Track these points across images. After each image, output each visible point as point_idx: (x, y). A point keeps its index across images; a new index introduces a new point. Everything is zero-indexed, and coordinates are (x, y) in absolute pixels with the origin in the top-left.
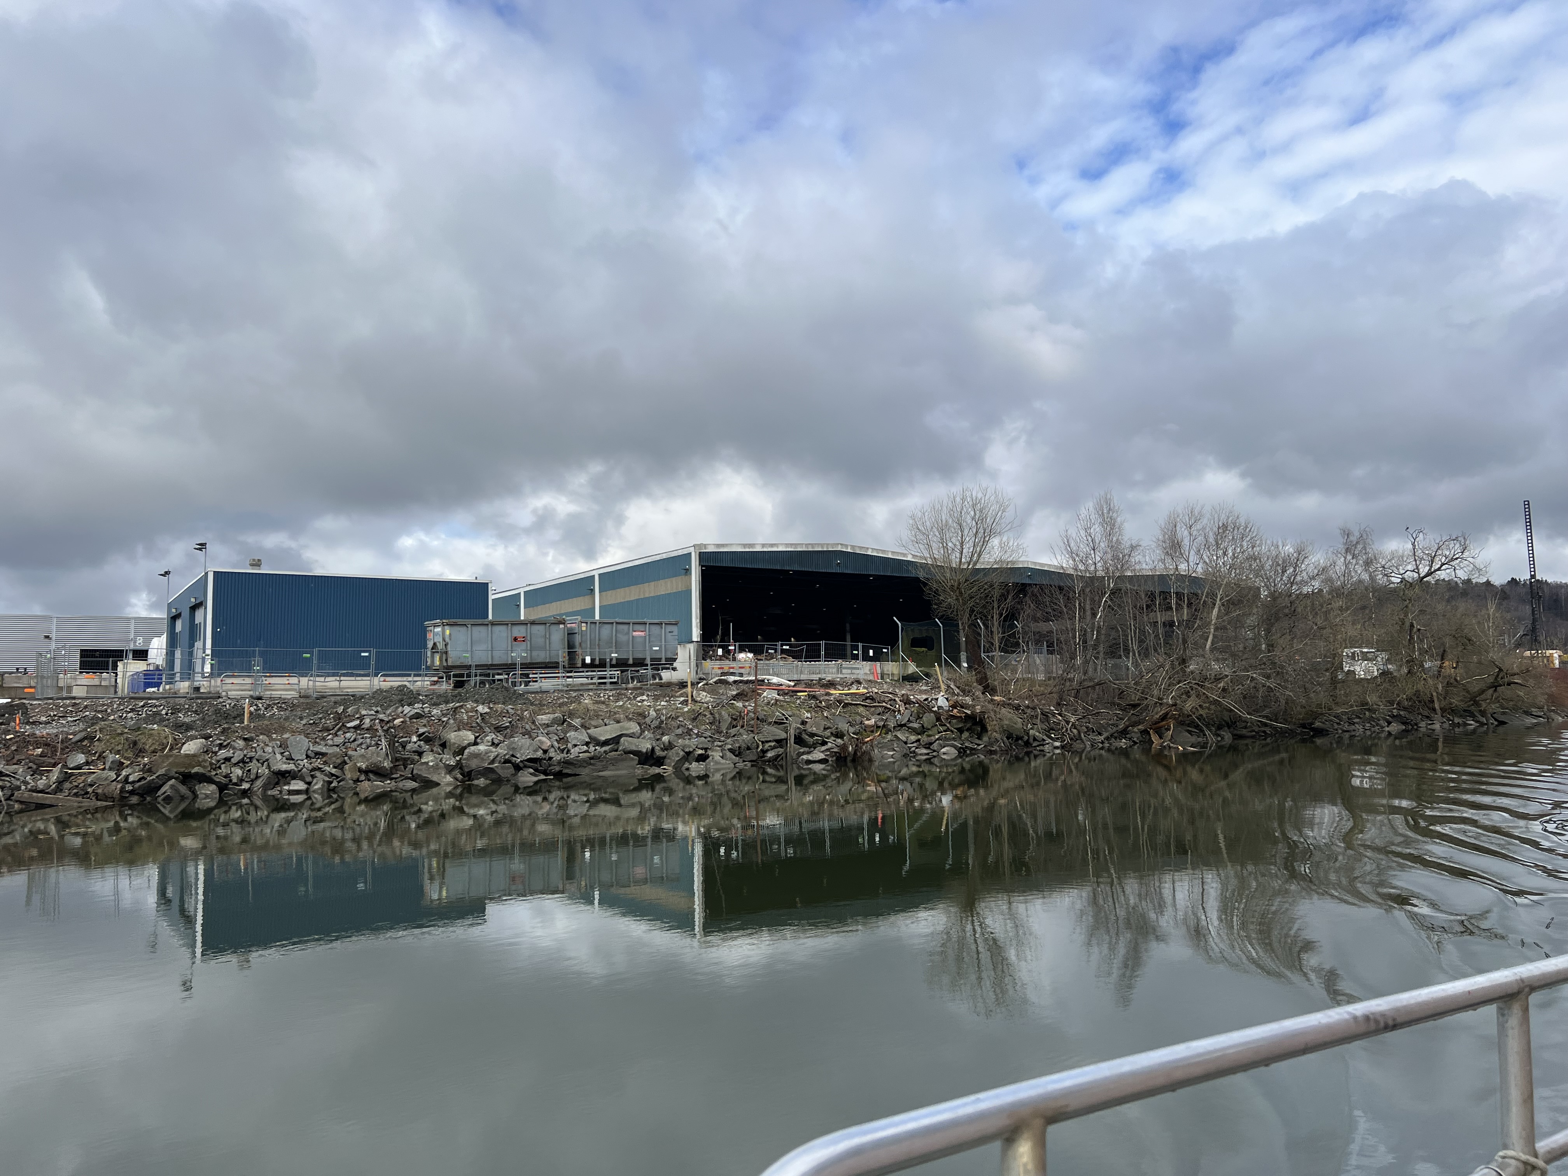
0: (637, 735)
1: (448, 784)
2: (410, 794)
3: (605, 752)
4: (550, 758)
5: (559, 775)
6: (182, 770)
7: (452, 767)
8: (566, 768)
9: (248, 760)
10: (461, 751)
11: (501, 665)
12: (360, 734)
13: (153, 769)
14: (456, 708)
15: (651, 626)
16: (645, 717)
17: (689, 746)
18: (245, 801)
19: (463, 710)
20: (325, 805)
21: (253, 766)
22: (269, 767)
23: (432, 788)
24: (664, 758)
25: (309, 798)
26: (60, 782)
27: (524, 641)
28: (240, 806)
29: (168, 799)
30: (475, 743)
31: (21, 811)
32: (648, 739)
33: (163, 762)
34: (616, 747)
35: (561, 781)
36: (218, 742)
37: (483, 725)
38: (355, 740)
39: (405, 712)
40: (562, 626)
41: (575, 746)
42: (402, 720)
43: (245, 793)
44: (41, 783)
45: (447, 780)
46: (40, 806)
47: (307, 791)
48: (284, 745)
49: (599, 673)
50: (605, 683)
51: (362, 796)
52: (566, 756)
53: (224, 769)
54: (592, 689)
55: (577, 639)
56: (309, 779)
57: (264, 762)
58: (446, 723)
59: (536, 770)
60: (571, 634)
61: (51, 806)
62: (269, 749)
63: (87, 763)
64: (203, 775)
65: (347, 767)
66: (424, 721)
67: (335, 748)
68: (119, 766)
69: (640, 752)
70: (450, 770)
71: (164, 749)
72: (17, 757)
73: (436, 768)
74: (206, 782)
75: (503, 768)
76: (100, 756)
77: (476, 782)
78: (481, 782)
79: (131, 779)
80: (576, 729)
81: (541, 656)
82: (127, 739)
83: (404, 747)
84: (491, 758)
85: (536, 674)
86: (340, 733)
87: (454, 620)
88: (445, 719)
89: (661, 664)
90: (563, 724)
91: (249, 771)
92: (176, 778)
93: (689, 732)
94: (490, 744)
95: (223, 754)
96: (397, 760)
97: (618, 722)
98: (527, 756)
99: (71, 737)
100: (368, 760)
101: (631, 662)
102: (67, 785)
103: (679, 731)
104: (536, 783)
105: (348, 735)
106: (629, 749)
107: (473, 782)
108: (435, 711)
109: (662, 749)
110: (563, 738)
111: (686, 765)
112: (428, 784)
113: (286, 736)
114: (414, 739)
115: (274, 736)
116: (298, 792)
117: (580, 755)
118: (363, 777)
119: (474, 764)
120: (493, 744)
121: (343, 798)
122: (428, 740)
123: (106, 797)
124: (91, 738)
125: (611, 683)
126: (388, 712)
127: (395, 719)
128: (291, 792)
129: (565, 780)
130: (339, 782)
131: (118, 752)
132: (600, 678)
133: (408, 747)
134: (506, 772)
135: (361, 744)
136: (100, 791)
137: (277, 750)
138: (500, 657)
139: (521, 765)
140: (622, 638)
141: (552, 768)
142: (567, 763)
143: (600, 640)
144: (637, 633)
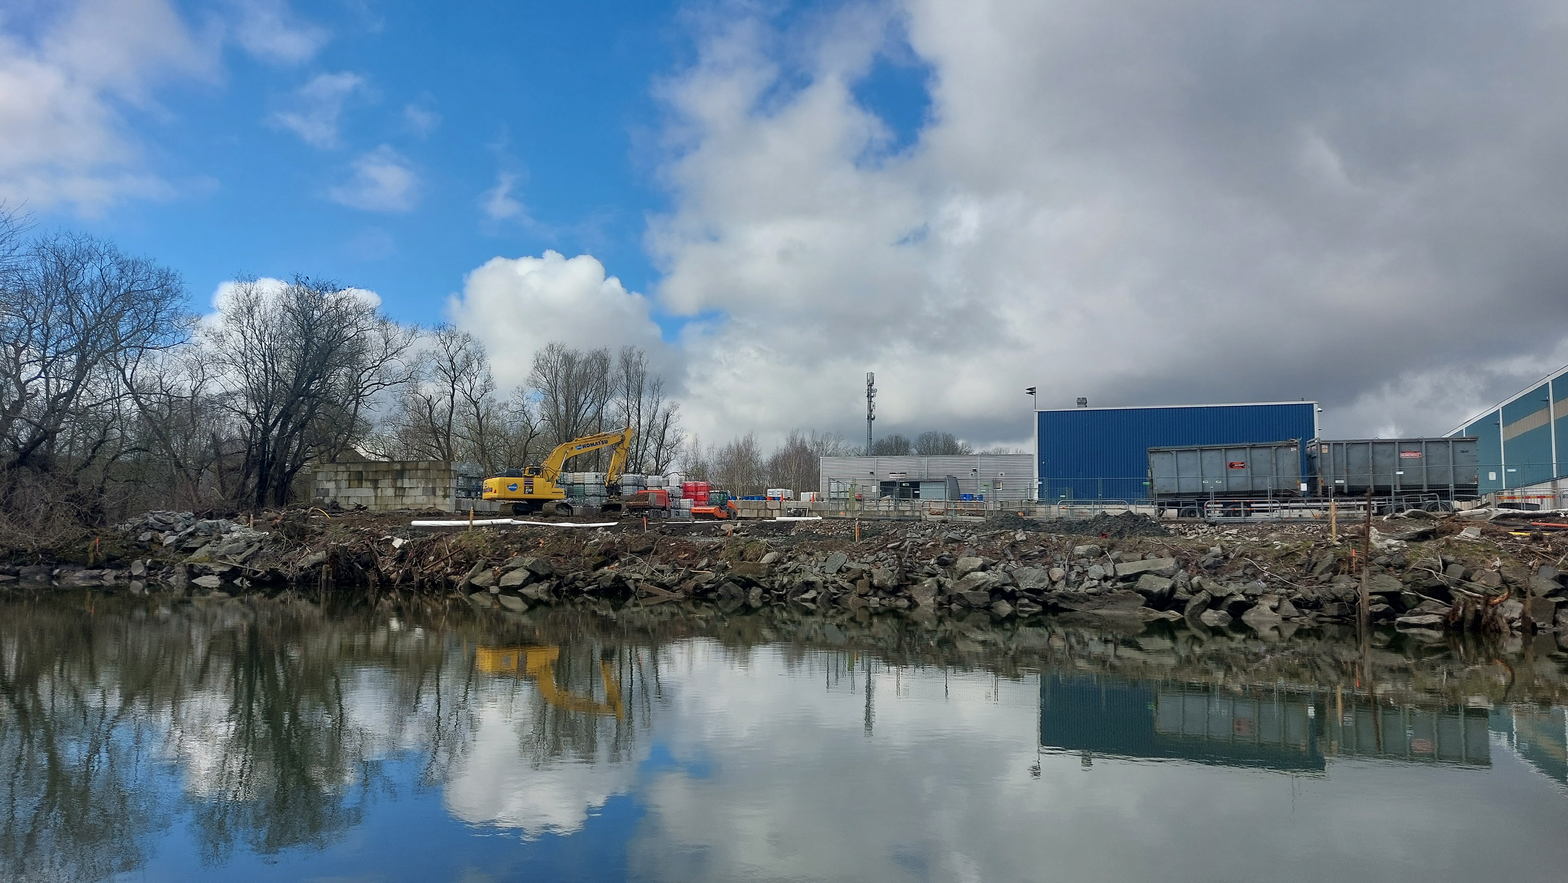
3: (1117, 588)
5: (1057, 609)
15: (1430, 445)
22: (802, 577)
24: (1182, 601)
30: (982, 570)
31: (643, 598)
34: (1131, 585)
40: (1295, 449)
41: (1092, 580)
42: (935, 543)
44: (669, 578)
46: (649, 595)
47: (813, 600)
55: (1318, 463)
65: (859, 582)
66: (956, 545)
67: (865, 565)
74: (757, 587)
77: (951, 606)
87: (1157, 447)
90: (1100, 556)
95: (788, 564)
96: (908, 579)
100: (878, 578)
103: (1241, 572)
106: (1143, 588)
108: (972, 537)
109: (1185, 591)
110: (1087, 571)
112: (914, 604)
114: (933, 561)
117: (1088, 589)
118: (871, 593)
122: (944, 563)
137: (820, 564)
140: (1384, 461)
141: (1048, 600)
143: (1348, 464)
144: (1407, 455)
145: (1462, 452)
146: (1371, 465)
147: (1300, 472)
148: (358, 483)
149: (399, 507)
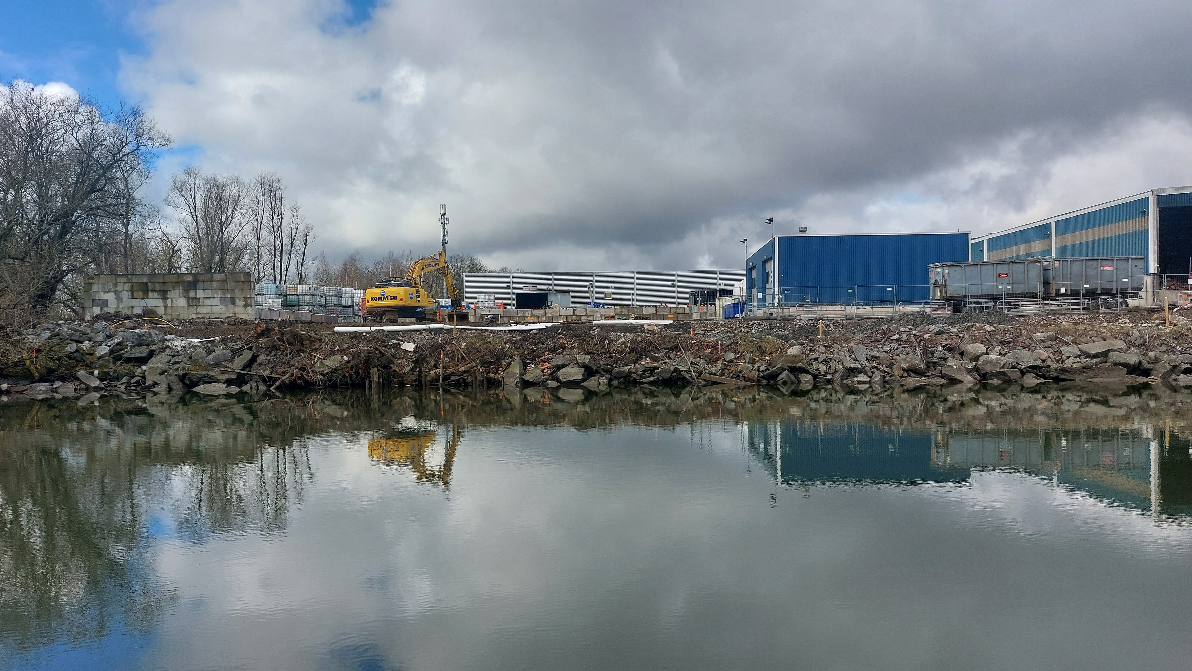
0: (1124, 350)
1: (969, 382)
2: (939, 387)
3: (1096, 363)
4: (1049, 367)
5: (1057, 380)
6: (790, 365)
7: (970, 370)
8: (1062, 374)
9: (829, 360)
10: (976, 358)
11: (987, 295)
12: (901, 345)
13: (773, 364)
14: (968, 327)
15: (1118, 261)
16: (1129, 336)
17: (1176, 361)
18: (829, 386)
19: (973, 329)
20: (881, 392)
21: (833, 363)
22: (843, 365)
23: (956, 384)
24: (1151, 370)
25: (871, 387)
26: (723, 369)
27: (1006, 277)
28: (826, 390)
29: (785, 383)
30: (987, 353)
31: (705, 386)
32: (1135, 353)
33: (779, 360)
34: (1105, 360)
35: (1058, 384)
36: (809, 348)
37: (991, 339)
38: (897, 349)
39: (931, 330)
40: (1038, 264)
41: (1069, 357)
42: (929, 335)
43: (829, 382)
44: (714, 369)
45: (968, 380)
46: (714, 383)
47: (870, 382)
48: (851, 351)
49: (1072, 301)
50: (1078, 309)
51: (905, 388)
52: (1062, 365)
53: (815, 365)
54: (1067, 314)
55: (1051, 274)
56: (870, 374)
57: (839, 361)
58: (963, 338)
59: (1037, 374)
60: (1046, 270)
61: (721, 383)
62: (841, 353)
63: (735, 359)
64: (803, 368)
65: (894, 367)
66: (946, 336)
67: (885, 353)
68: (753, 361)
69: (1128, 364)
70: (969, 371)
71: (777, 351)
72: (699, 354)
73: (959, 370)
74: (806, 373)
75: (1012, 372)
76: (741, 354)
77: (990, 382)
78: (995, 382)
79: (761, 369)
80: (1068, 344)
81: (1021, 289)
82: (755, 345)
83: (932, 354)
84: (1002, 364)
85: (1019, 302)
86: (887, 343)
87: (951, 263)
88: (961, 335)
89: (1128, 293)
90: (1056, 340)
91: (830, 367)
92: (788, 370)
93: (1172, 349)
94: (998, 353)
95: (812, 355)
96: (928, 363)
97: (1105, 339)
98: (1029, 364)
99: (725, 342)
100: (908, 362)
101: (1099, 291)
102: (726, 371)
103: (1164, 348)
104: (1038, 385)
105: (893, 345)
106: (1118, 361)
107: (988, 382)
108: (953, 329)
109: (1148, 362)
110: (1057, 351)
111: (1174, 376)
112: (953, 381)
113: (851, 344)
114: (940, 348)
115: (843, 344)
116: (864, 382)
117: (1074, 364)
118: (905, 374)
119: (988, 368)
120: (1000, 354)
121: (893, 388)
122: (950, 350)
123: (750, 379)
124: (735, 343)
125: (1084, 309)
126: (918, 329)
127: (924, 334)
128: (859, 382)
129: (1061, 383)
130: (890, 377)
131: (751, 352)
132: (1072, 305)
133: (936, 354)
134: (1015, 375)
135: (902, 351)
136: (746, 376)
137: (847, 354)
138: (987, 290)
139: (1025, 370)
140: (1091, 272)
141: (1050, 374)
142: (1063, 370)
143: (1071, 274)
144: (1105, 268)
145: (1136, 266)
146: (1084, 275)
147: (1042, 280)
148: (144, 294)
149: (194, 316)
